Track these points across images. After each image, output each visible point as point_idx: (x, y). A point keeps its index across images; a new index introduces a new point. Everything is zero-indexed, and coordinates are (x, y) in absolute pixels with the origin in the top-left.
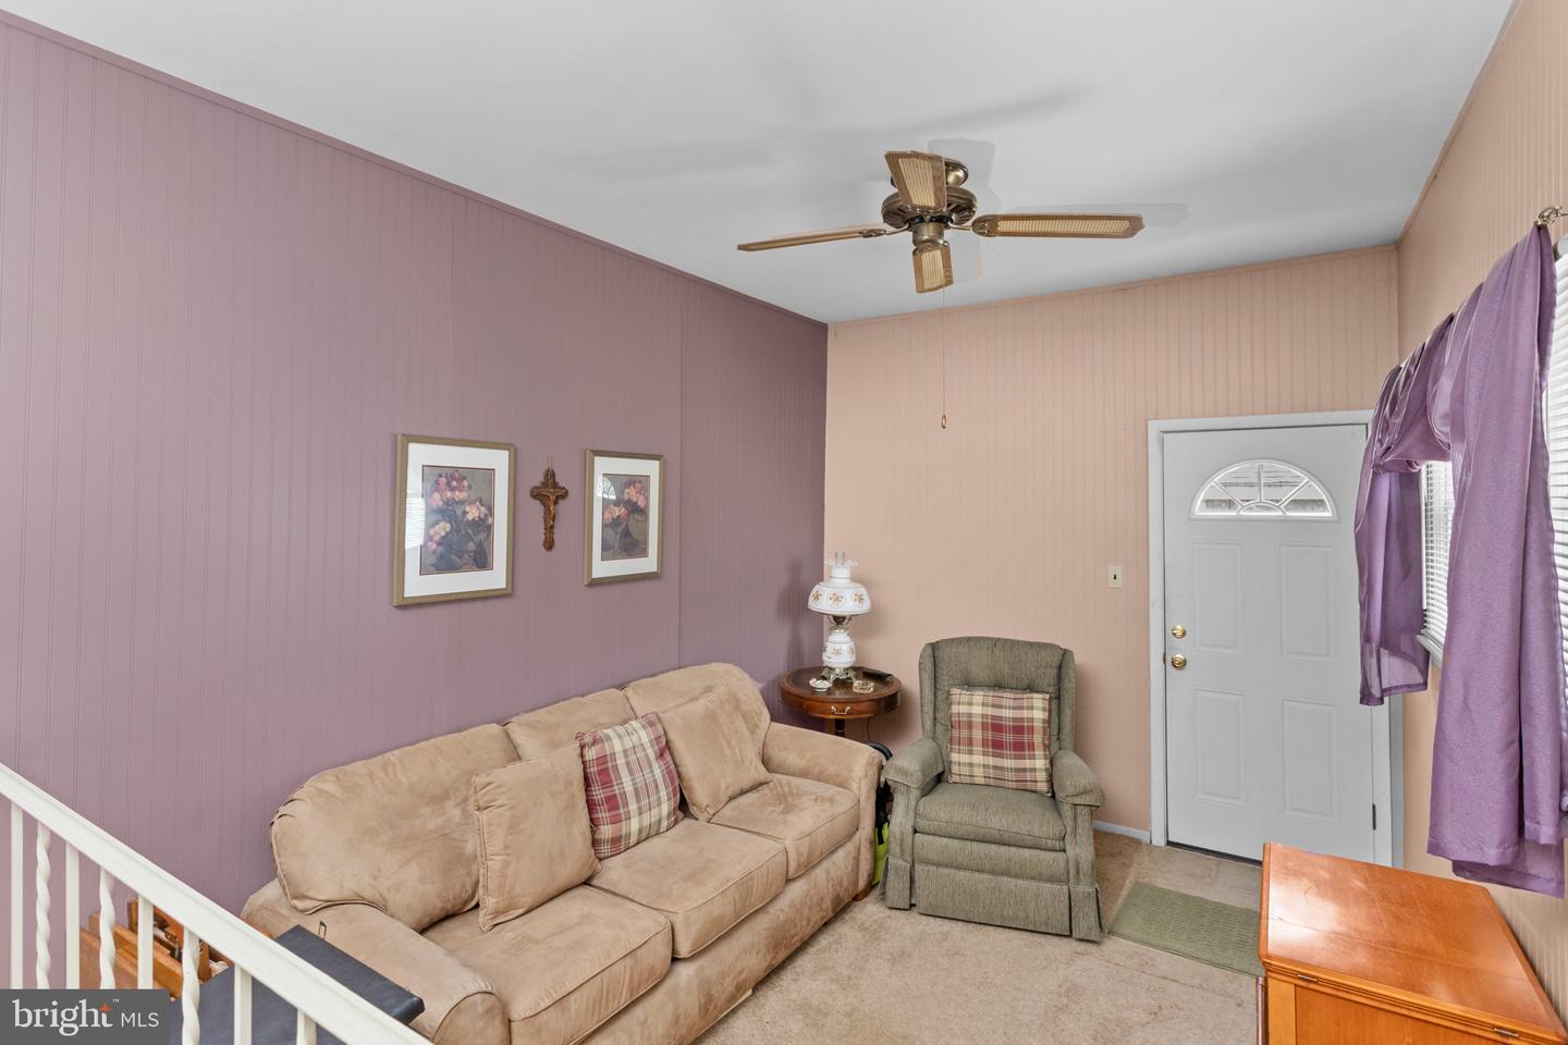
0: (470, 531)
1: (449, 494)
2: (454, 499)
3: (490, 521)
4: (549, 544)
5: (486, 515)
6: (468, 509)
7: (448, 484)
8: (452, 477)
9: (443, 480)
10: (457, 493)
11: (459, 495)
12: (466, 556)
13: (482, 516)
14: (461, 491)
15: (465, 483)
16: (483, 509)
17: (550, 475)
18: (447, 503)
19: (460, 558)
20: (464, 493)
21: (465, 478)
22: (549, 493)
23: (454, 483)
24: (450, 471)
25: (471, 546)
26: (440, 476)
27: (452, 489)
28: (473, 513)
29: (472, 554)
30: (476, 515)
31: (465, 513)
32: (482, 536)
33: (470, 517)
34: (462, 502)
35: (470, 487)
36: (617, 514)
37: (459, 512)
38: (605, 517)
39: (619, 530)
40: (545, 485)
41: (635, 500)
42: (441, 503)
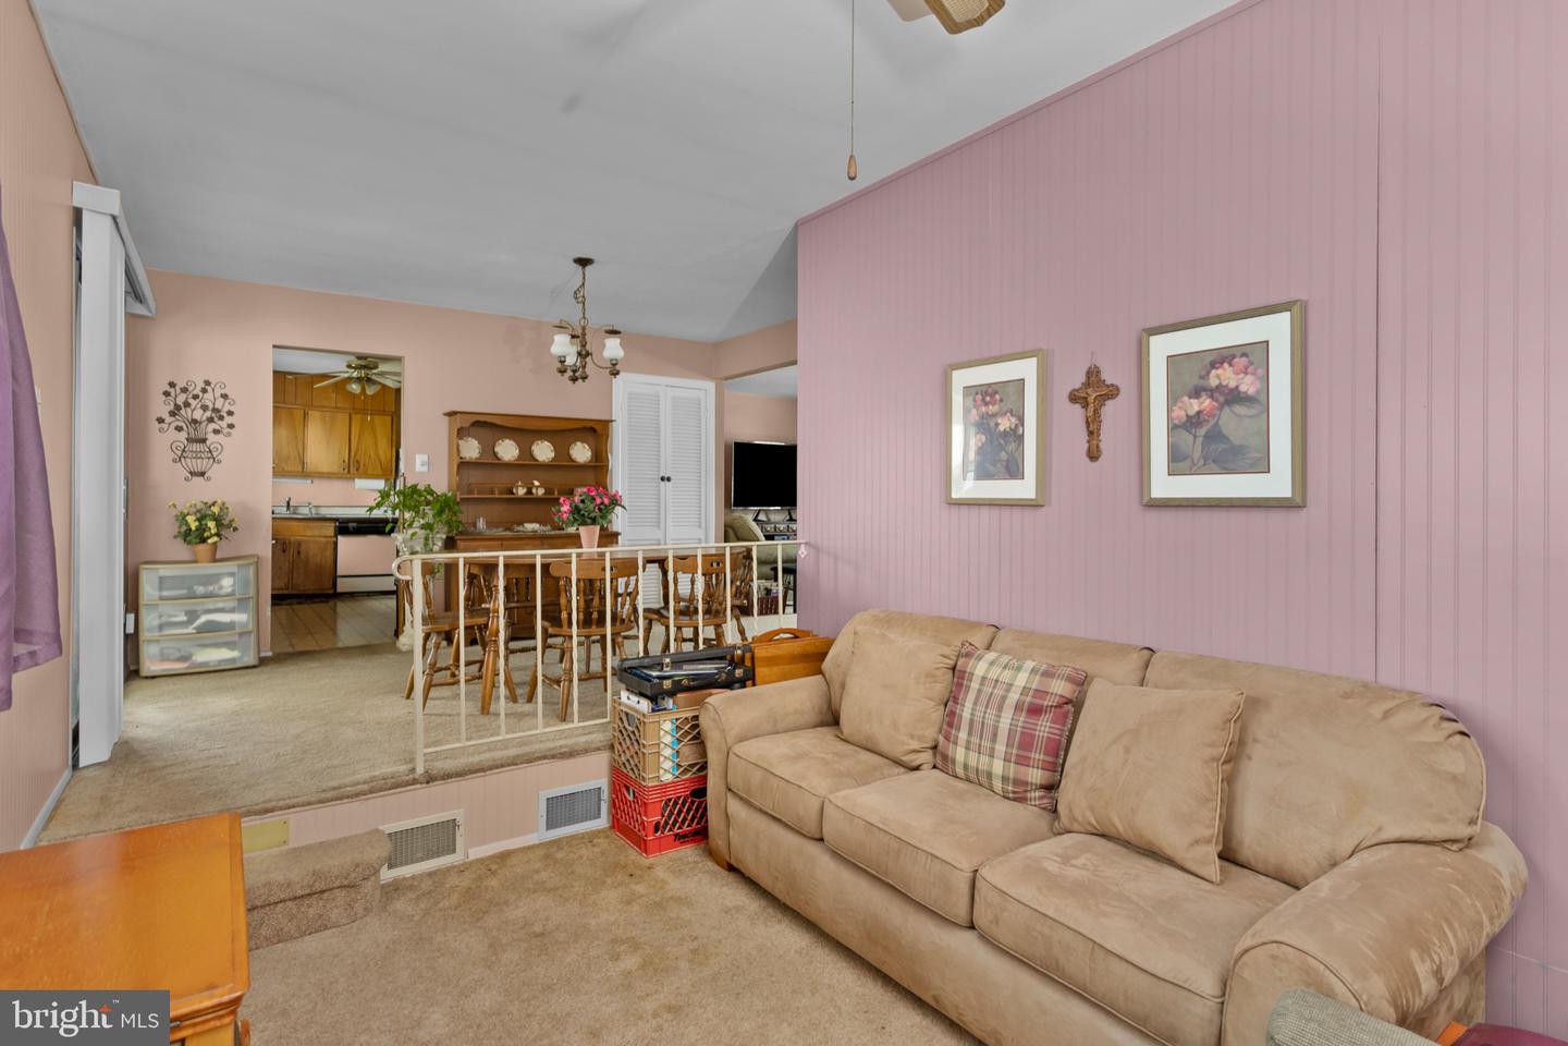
0: (1002, 442)
1: (984, 409)
2: (987, 413)
3: (1021, 432)
4: (1093, 455)
5: (1016, 426)
6: (999, 421)
7: (983, 400)
8: (986, 393)
9: (979, 397)
10: (991, 407)
11: (992, 409)
12: (999, 465)
13: (1013, 427)
14: (993, 405)
15: (997, 397)
16: (1013, 420)
17: (1093, 374)
18: (982, 417)
19: (995, 466)
20: (997, 407)
21: (996, 392)
22: (1093, 394)
23: (988, 399)
24: (984, 389)
25: (1003, 455)
26: (977, 394)
27: (986, 404)
28: (1005, 423)
29: (1004, 463)
30: (1008, 425)
31: (997, 425)
32: (1012, 446)
33: (1001, 428)
34: (994, 415)
35: (1001, 400)
36: (1196, 408)
37: (992, 424)
38: (1174, 414)
39: (1202, 432)
40: (1087, 384)
41: (1232, 384)
42: (977, 418)
